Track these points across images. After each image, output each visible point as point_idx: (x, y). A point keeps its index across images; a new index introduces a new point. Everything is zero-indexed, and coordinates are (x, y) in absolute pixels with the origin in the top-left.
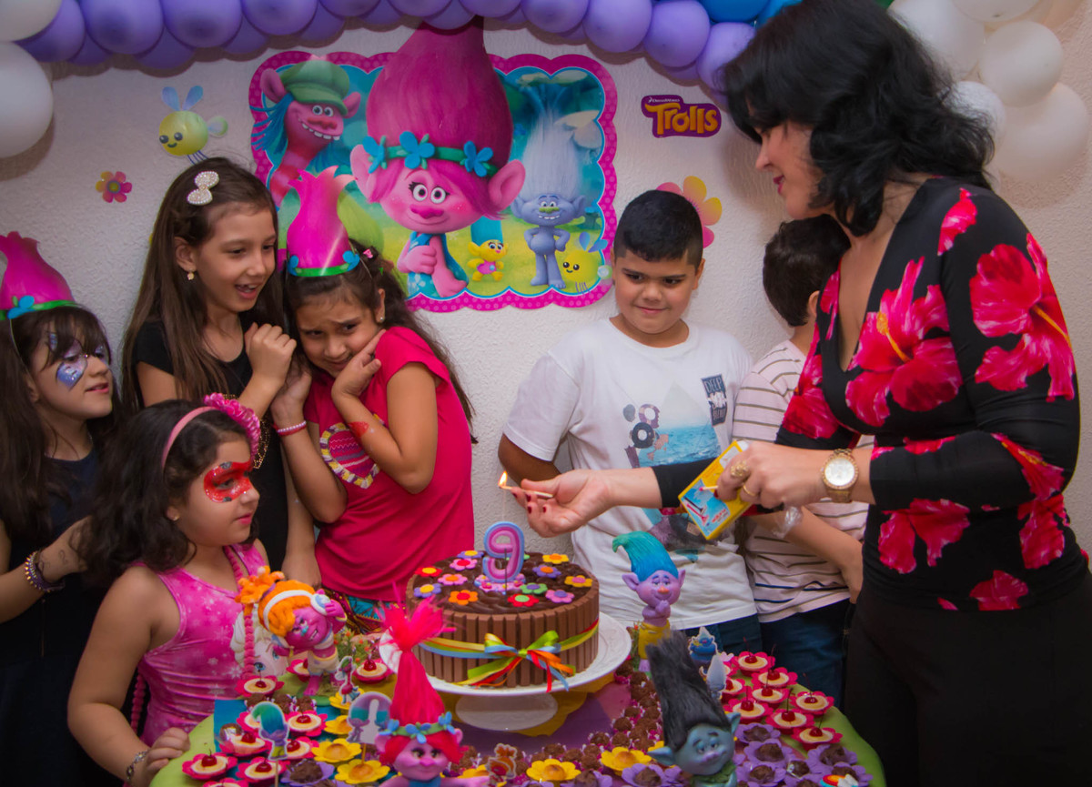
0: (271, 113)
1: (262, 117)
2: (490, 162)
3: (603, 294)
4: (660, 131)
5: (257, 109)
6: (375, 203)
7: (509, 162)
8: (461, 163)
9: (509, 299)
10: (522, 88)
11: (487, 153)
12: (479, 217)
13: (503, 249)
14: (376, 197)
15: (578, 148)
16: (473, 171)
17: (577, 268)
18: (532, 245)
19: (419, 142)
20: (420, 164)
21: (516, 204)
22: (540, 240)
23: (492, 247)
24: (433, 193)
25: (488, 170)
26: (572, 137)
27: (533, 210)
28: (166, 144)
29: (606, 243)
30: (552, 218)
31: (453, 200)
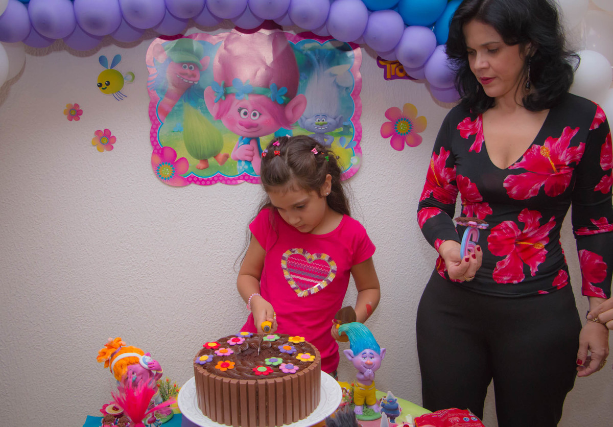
2: (285, 95)
3: (354, 174)
4: (388, 76)
6: (218, 120)
7: (297, 95)
8: (269, 96)
10: (305, 52)
11: (284, 90)
12: (280, 127)
14: (219, 116)
15: (338, 86)
16: (276, 101)
20: (244, 97)
21: (301, 120)
24: (252, 114)
25: (284, 100)
26: (335, 81)
27: (312, 124)
28: (101, 88)
29: (355, 143)
30: (323, 128)
31: (264, 118)
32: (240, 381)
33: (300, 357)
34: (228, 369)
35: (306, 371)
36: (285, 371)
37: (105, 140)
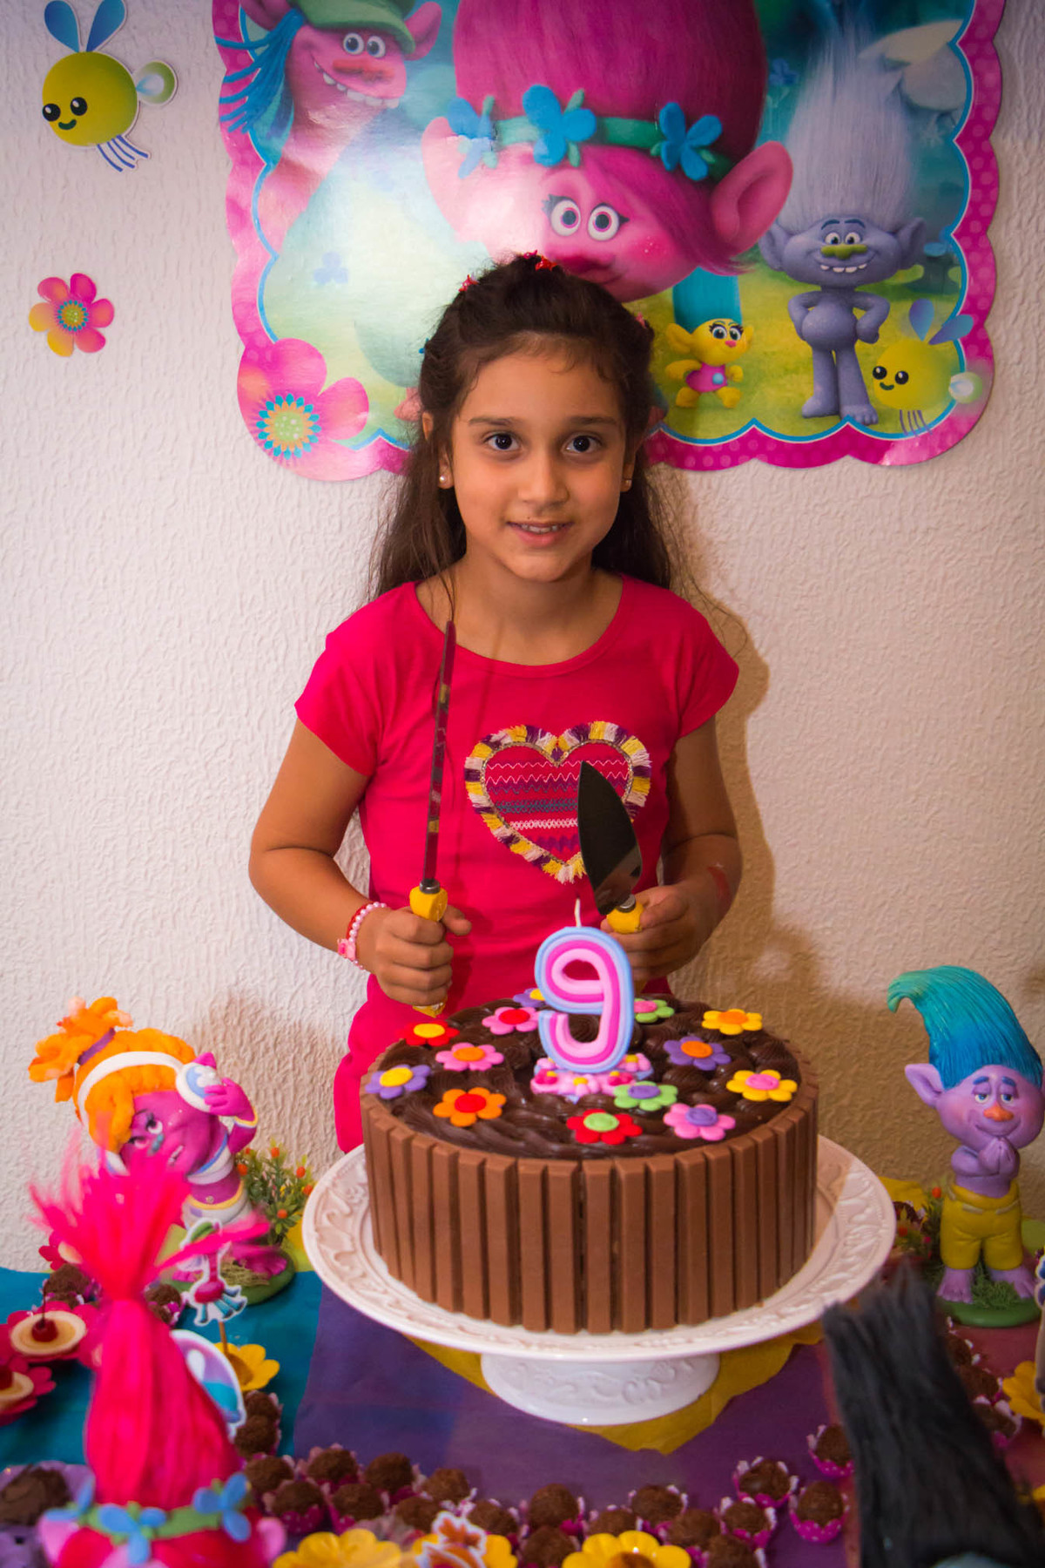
0: (259, 51)
1: (240, 59)
2: (713, 147)
3: (961, 437)
5: (231, 41)
7: (759, 145)
8: (653, 151)
9: (752, 445)
11: (709, 127)
12: (693, 268)
13: (742, 340)
15: (913, 110)
16: (678, 169)
17: (903, 379)
18: (804, 328)
19: (563, 107)
20: (566, 157)
21: (772, 240)
22: (822, 318)
23: (719, 335)
24: (594, 217)
25: (710, 166)
26: (899, 85)
27: (809, 253)
28: (56, 122)
29: (969, 323)
30: (850, 270)
31: (636, 233)
32: (521, 1161)
33: (741, 1083)
34: (479, 1119)
35: (760, 1136)
36: (682, 1132)
37: (75, 315)
